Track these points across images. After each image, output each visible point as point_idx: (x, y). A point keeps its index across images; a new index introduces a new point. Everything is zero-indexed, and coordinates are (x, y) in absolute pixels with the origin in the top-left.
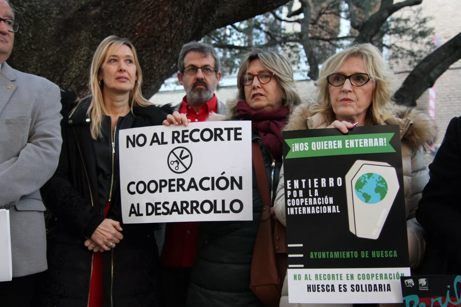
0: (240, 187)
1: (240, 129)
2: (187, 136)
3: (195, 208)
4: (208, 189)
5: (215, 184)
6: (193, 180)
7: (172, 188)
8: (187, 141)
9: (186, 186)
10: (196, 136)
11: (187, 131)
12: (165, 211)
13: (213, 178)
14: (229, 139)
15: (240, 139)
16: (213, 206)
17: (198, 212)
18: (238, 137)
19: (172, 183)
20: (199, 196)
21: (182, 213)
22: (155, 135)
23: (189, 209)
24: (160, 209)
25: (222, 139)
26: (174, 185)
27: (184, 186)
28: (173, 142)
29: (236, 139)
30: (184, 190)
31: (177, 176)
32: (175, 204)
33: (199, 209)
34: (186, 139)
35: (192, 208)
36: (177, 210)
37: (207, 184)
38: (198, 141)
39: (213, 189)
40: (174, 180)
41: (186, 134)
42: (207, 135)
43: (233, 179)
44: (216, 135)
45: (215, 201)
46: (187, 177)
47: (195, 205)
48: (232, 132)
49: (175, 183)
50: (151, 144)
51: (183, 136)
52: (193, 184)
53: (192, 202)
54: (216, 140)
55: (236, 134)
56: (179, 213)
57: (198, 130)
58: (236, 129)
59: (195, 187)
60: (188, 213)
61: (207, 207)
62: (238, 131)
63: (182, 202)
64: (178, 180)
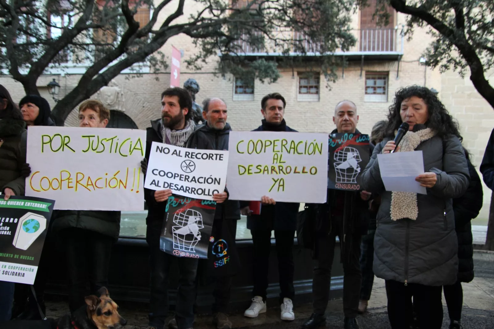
0: (219, 183)
1: (223, 155)
2: (194, 155)
3: (194, 192)
4: (202, 183)
5: (206, 181)
6: (194, 177)
7: (182, 179)
8: (194, 158)
9: (190, 180)
10: (199, 156)
11: (194, 153)
12: (176, 189)
13: (205, 178)
14: (216, 159)
15: (222, 160)
16: (203, 192)
17: (195, 193)
18: (221, 159)
19: (182, 176)
20: (197, 186)
21: (186, 192)
22: (175, 151)
23: (190, 191)
24: (173, 186)
25: (212, 159)
26: (183, 178)
27: (189, 180)
28: (185, 157)
29: (220, 159)
30: (188, 181)
31: (185, 174)
32: (182, 187)
33: (195, 192)
34: (193, 157)
35: (192, 191)
36: (183, 190)
37: (201, 180)
38: (200, 158)
39: (204, 183)
40: (183, 175)
41: (193, 154)
42: (205, 156)
43: (216, 179)
44: (210, 157)
45: (205, 189)
46: (191, 176)
47: (193, 190)
48: (218, 156)
49: (184, 177)
50: (172, 154)
51: (192, 155)
52: (194, 179)
53: (192, 188)
54: (209, 159)
55: (220, 157)
56: (184, 191)
57: (200, 154)
58: (220, 155)
59: (195, 181)
60: (189, 192)
61: (200, 192)
62: (221, 156)
63: (186, 187)
64: (186, 176)
